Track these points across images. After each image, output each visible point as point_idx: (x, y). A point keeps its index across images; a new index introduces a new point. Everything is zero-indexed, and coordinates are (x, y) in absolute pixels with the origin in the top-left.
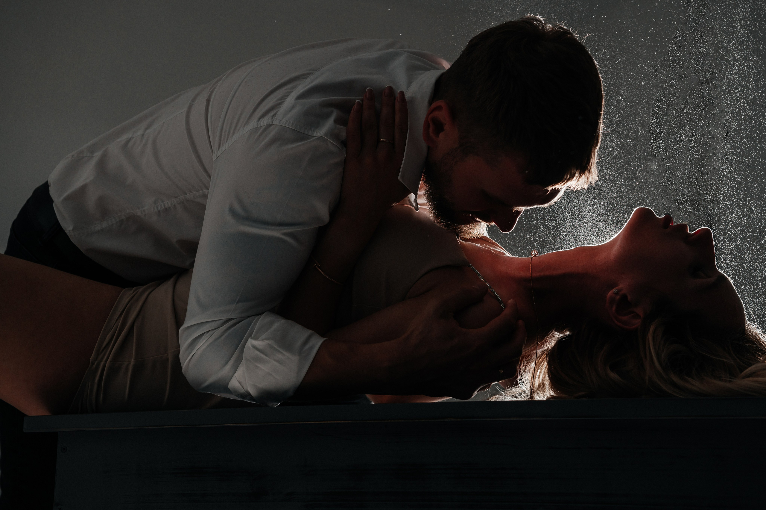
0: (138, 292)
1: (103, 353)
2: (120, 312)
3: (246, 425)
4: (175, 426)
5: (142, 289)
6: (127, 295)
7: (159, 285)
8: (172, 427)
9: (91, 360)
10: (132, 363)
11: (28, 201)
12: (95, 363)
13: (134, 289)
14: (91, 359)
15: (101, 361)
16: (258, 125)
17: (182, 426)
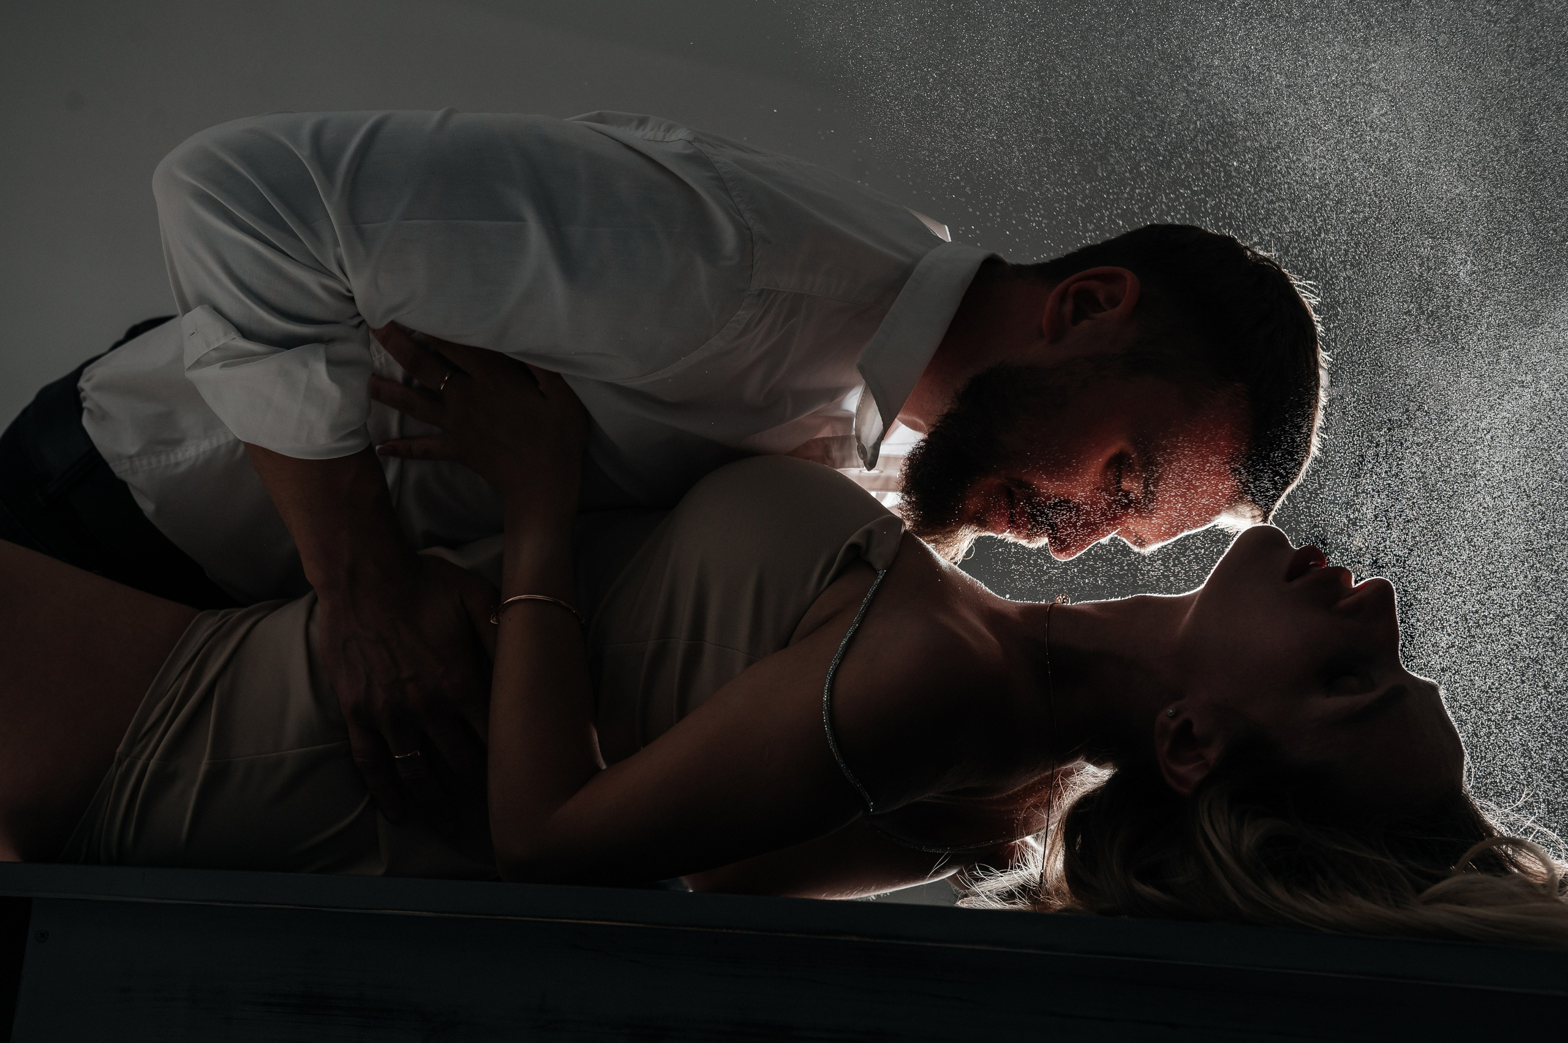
0: (230, 618)
1: (144, 742)
2: (189, 657)
3: (425, 914)
4: (276, 906)
5: (239, 612)
6: (207, 624)
7: (277, 607)
8: (271, 906)
9: (117, 755)
10: (203, 767)
11: (25, 412)
12: (124, 761)
13: (222, 612)
14: (118, 750)
15: (138, 757)
16: (664, 138)
17: (292, 907)
